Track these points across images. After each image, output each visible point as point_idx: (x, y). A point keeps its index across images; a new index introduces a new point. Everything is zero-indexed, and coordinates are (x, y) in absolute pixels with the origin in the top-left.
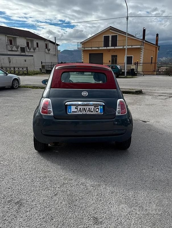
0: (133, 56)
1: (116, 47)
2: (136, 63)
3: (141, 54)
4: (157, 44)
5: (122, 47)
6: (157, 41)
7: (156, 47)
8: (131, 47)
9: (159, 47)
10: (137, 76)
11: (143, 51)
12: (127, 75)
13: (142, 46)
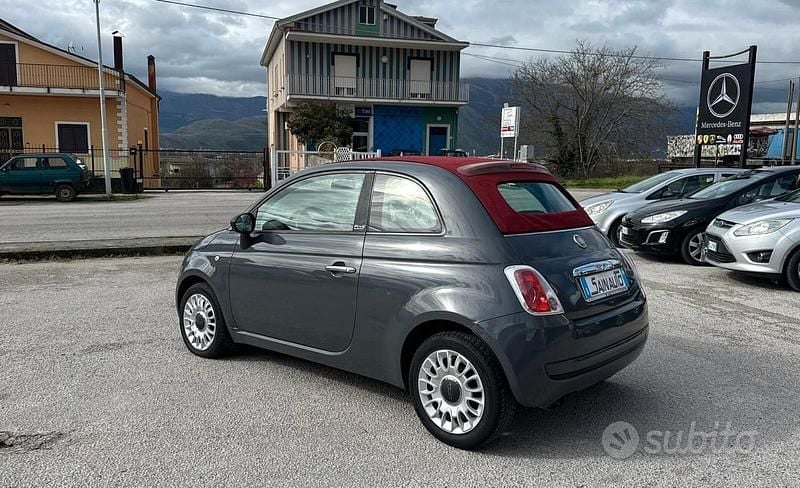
0: (88, 124)
1: (16, 90)
2: (135, 149)
3: (120, 119)
4: (152, 88)
5: (43, 91)
6: (152, 78)
7: (152, 98)
8: (79, 92)
9: (160, 99)
10: (142, 192)
11: (124, 107)
12: (113, 192)
13: (122, 95)
